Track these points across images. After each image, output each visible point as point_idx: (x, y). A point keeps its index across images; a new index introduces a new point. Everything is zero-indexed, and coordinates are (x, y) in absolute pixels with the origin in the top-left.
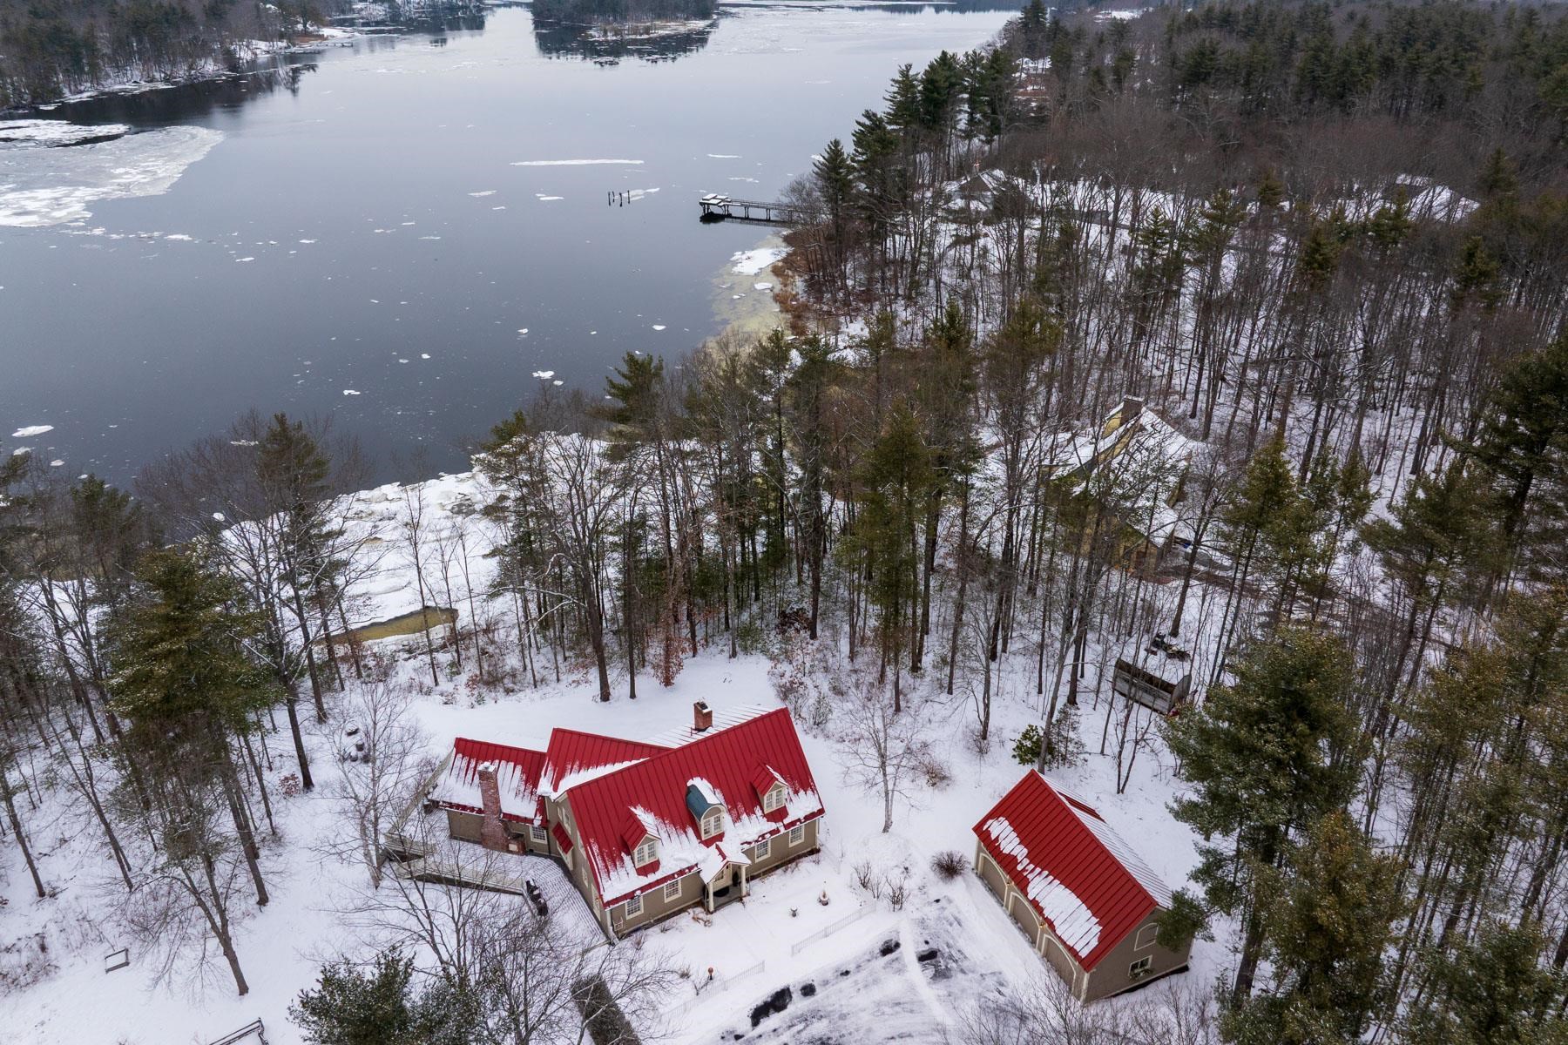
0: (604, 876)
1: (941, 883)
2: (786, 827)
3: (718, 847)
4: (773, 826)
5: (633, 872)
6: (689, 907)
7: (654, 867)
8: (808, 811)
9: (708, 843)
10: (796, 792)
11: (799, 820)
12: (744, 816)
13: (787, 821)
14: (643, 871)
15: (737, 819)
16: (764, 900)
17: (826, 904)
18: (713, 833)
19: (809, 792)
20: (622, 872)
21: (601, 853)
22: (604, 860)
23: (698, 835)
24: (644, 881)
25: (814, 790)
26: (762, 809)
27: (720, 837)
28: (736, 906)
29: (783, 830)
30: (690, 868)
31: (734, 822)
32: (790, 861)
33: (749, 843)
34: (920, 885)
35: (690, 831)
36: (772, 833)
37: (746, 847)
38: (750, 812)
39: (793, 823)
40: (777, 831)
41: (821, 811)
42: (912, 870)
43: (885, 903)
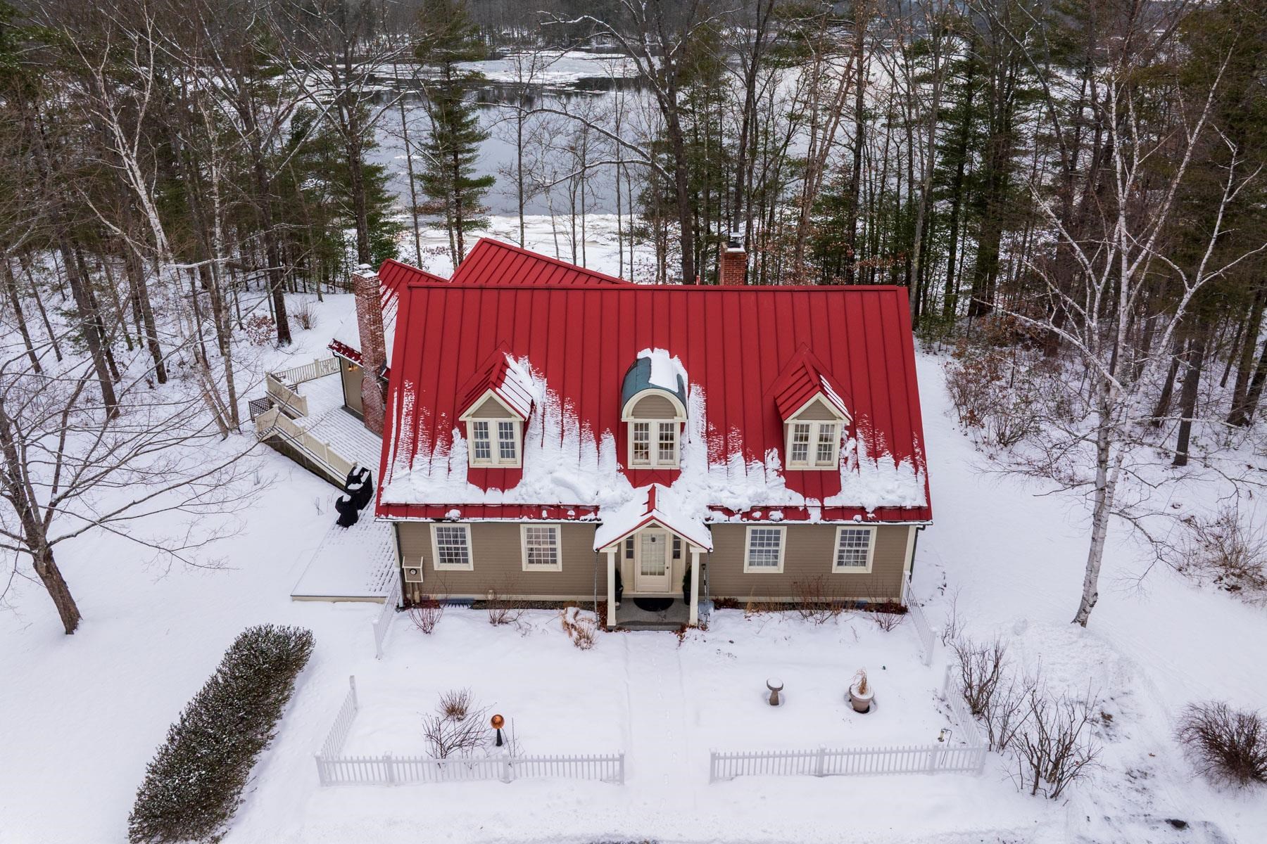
0: (403, 455)
1: (1200, 782)
2: (827, 513)
3: (652, 493)
4: (797, 500)
5: (460, 474)
6: (573, 604)
7: (508, 478)
8: (891, 500)
9: (637, 478)
10: (874, 454)
11: (862, 510)
12: (737, 458)
13: (830, 502)
14: (480, 478)
15: (721, 455)
16: (727, 648)
17: (863, 709)
18: (655, 462)
19: (906, 465)
20: (440, 462)
21: (416, 414)
22: (415, 428)
23: (622, 456)
24: (475, 495)
25: (919, 463)
26: (782, 456)
27: (668, 477)
28: (667, 638)
29: (815, 517)
30: (580, 510)
31: (711, 459)
32: (828, 606)
33: (728, 512)
34: (1135, 763)
35: (609, 441)
36: (789, 511)
37: (719, 517)
38: (754, 453)
39: (846, 512)
40: (805, 514)
41: (923, 514)
42: (1122, 726)
43: (1016, 764)
